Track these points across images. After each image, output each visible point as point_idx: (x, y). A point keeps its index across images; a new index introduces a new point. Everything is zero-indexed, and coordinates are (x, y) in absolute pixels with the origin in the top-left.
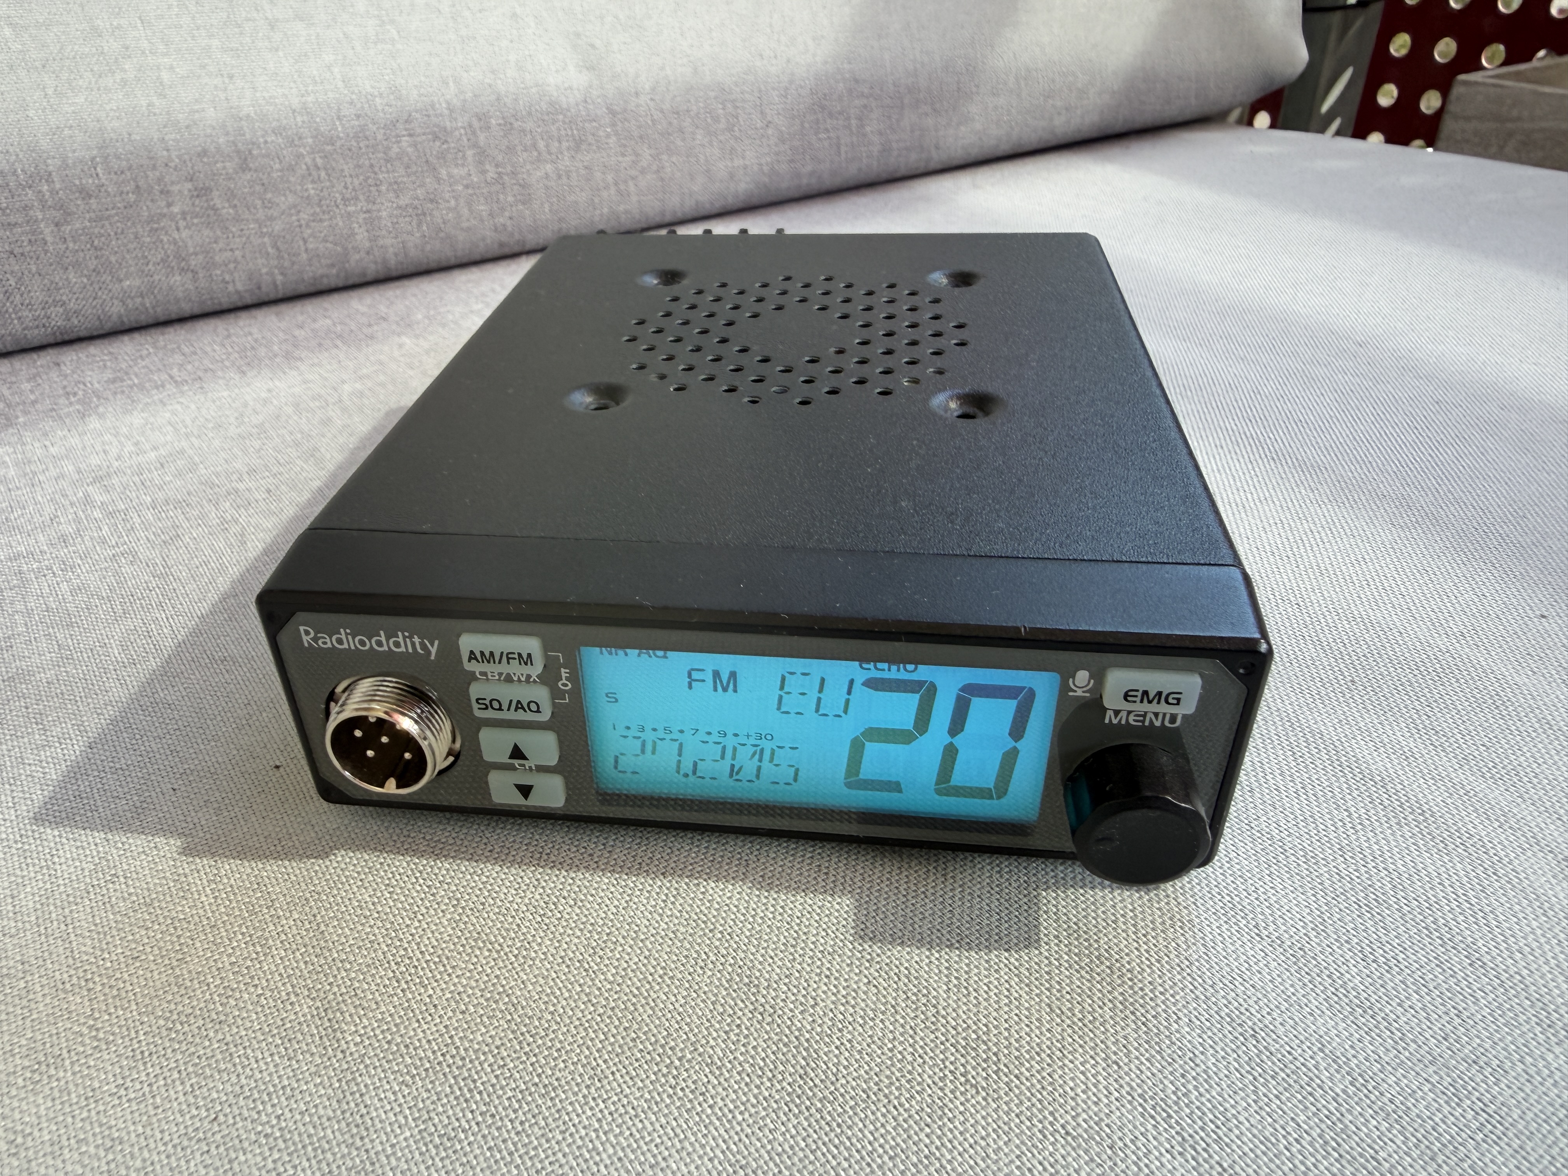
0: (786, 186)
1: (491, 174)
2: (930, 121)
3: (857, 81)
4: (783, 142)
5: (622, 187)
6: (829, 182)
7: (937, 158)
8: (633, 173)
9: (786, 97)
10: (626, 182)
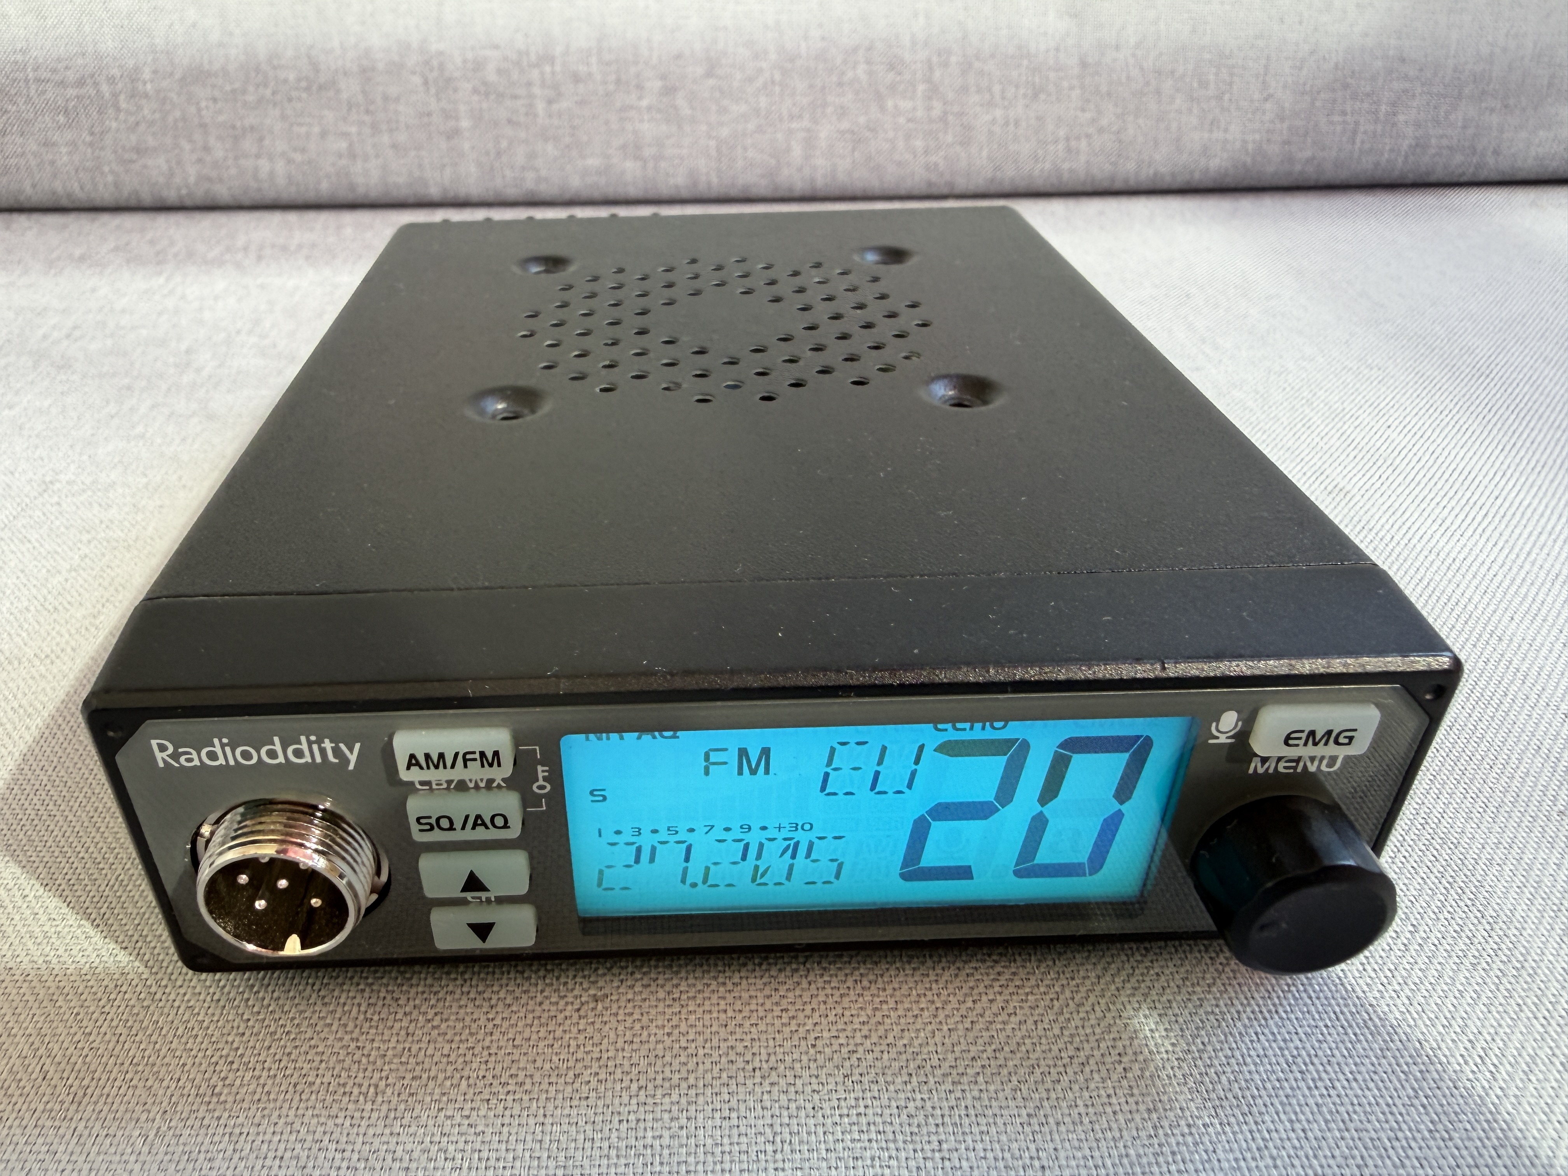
0: (1271, 170)
1: (937, 112)
2: (1495, 119)
3: (1403, 60)
4: (1282, 119)
5: (1073, 143)
6: (1330, 174)
7: (1493, 166)
8: (1091, 130)
9: (1300, 69)
10: (1078, 138)
